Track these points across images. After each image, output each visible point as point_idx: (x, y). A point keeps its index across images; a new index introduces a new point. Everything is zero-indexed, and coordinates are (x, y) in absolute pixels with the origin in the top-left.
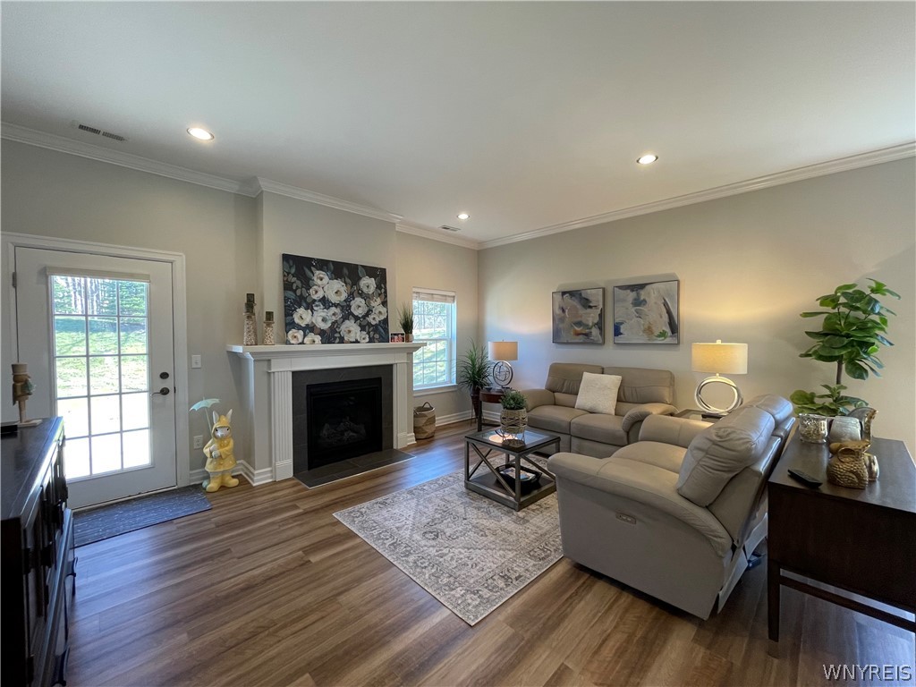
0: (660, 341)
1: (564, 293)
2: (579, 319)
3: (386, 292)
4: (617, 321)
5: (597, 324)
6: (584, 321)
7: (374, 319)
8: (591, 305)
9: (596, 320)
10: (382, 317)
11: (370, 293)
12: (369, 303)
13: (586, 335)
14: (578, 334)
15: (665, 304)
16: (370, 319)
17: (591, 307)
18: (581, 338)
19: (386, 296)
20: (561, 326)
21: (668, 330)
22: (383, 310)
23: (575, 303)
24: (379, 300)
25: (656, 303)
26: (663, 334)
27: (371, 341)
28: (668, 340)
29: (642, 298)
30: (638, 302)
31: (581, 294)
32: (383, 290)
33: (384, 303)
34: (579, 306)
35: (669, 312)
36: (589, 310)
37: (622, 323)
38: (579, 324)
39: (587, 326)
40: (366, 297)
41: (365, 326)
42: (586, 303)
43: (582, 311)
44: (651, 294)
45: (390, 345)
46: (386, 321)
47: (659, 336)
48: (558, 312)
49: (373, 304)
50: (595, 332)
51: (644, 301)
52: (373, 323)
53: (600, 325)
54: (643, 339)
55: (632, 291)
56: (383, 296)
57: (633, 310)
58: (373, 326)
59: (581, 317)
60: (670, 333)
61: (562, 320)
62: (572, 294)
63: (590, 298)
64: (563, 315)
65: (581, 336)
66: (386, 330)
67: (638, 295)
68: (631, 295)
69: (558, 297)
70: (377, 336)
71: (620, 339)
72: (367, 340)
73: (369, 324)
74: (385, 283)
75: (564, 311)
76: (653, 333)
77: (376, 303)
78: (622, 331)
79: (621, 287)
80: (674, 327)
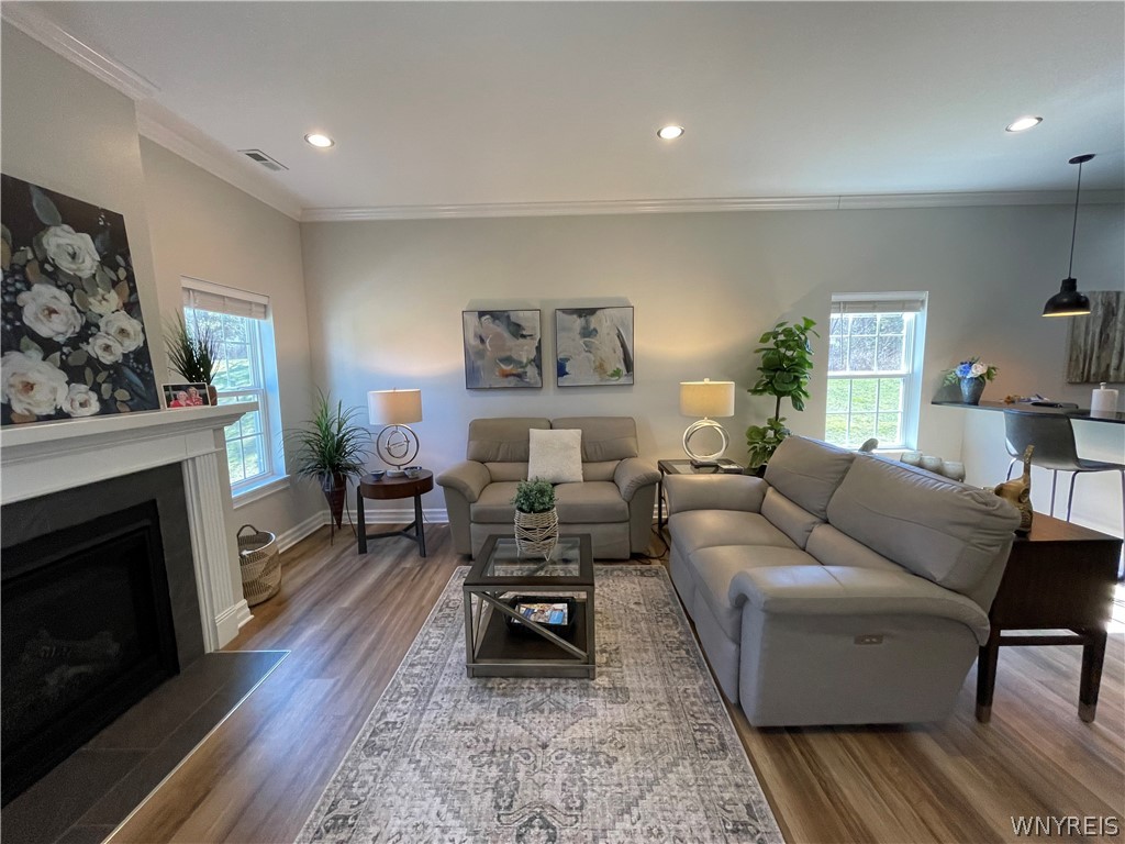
0: (614, 381)
1: (482, 314)
2: (508, 354)
3: (130, 278)
4: (561, 356)
5: (534, 360)
6: (515, 357)
7: (107, 348)
8: (524, 333)
9: (533, 354)
10: (132, 345)
11: (86, 274)
12: (86, 304)
13: (519, 376)
14: (507, 375)
15: (619, 336)
16: (94, 348)
17: (524, 336)
18: (512, 381)
19: (133, 290)
20: (479, 363)
21: (622, 367)
22: (132, 325)
23: (500, 329)
24: (114, 299)
25: (608, 334)
26: (617, 373)
27: (107, 408)
28: (623, 380)
29: (592, 328)
30: (588, 333)
31: (508, 317)
32: (122, 273)
33: (132, 308)
34: (506, 335)
35: (623, 346)
36: (521, 341)
37: (567, 360)
38: (508, 360)
39: (519, 363)
40: (72, 286)
41: (82, 368)
42: (517, 330)
43: (511, 342)
44: (602, 323)
45: (165, 414)
46: (142, 355)
47: (612, 375)
48: (474, 342)
49: (96, 306)
50: (531, 371)
51: (595, 330)
52: (107, 359)
53: (537, 362)
54: (594, 379)
55: (580, 316)
56: (125, 287)
57: (581, 342)
58: (105, 367)
59: (510, 350)
60: (625, 372)
61: (481, 354)
62: (495, 315)
63: (523, 324)
64: (481, 347)
65: (511, 378)
66: (148, 378)
67: (587, 322)
68: (578, 323)
69: (473, 320)
70: (122, 394)
71: (565, 381)
72: (95, 406)
73: (94, 363)
74: (126, 255)
75: (482, 341)
76: (605, 372)
77: (107, 305)
78: (567, 370)
79: (565, 311)
80: (629, 364)
